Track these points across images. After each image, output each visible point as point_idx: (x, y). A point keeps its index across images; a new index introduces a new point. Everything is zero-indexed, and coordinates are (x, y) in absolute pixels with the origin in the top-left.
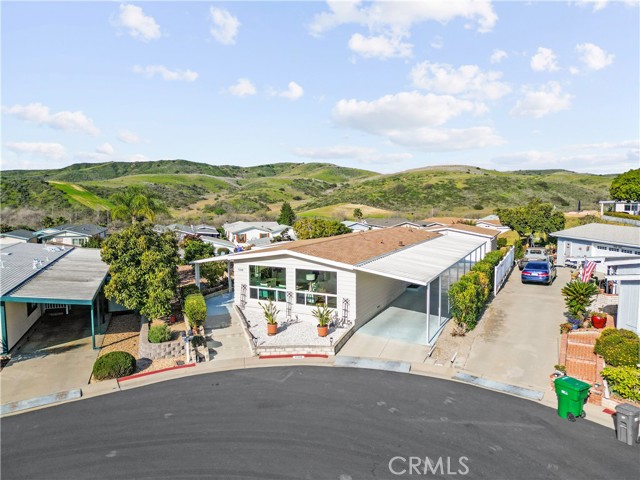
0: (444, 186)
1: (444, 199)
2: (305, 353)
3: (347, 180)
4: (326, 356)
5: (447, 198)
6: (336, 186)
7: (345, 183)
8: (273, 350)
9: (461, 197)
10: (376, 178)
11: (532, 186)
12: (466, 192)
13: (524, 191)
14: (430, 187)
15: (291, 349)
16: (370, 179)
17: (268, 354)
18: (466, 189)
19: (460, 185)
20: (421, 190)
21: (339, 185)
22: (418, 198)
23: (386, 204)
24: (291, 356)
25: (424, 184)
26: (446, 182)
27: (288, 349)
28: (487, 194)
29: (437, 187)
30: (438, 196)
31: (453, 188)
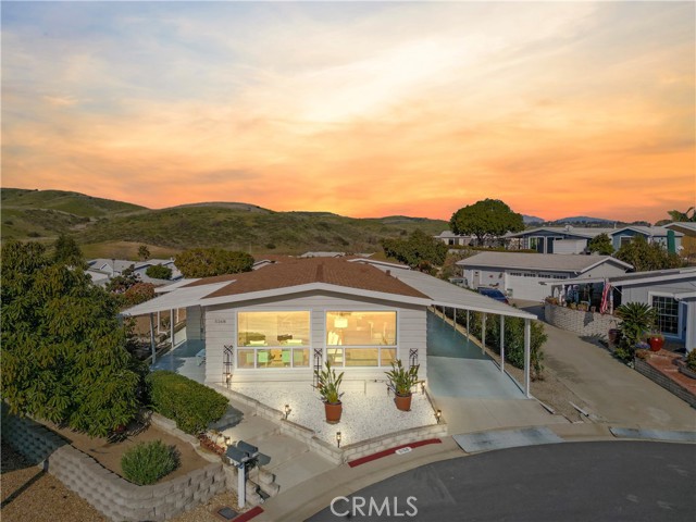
0: (233, 224)
1: (235, 237)
2: (407, 442)
3: (104, 214)
4: (437, 441)
5: (238, 237)
6: (89, 221)
7: (101, 218)
8: (366, 447)
9: (252, 236)
10: (143, 212)
11: (315, 226)
12: (256, 230)
13: (310, 231)
14: (218, 224)
15: (389, 440)
16: (137, 213)
17: (359, 456)
18: (256, 227)
19: (250, 223)
20: (208, 228)
21: (93, 220)
22: (206, 236)
23: (169, 242)
24: (392, 451)
25: (211, 221)
26: (234, 219)
27: (385, 442)
28: (278, 233)
29: (225, 223)
30: (228, 235)
31: (243, 225)
